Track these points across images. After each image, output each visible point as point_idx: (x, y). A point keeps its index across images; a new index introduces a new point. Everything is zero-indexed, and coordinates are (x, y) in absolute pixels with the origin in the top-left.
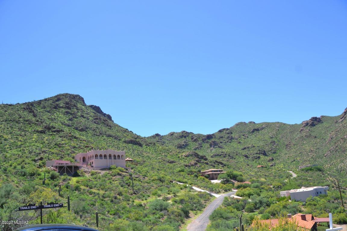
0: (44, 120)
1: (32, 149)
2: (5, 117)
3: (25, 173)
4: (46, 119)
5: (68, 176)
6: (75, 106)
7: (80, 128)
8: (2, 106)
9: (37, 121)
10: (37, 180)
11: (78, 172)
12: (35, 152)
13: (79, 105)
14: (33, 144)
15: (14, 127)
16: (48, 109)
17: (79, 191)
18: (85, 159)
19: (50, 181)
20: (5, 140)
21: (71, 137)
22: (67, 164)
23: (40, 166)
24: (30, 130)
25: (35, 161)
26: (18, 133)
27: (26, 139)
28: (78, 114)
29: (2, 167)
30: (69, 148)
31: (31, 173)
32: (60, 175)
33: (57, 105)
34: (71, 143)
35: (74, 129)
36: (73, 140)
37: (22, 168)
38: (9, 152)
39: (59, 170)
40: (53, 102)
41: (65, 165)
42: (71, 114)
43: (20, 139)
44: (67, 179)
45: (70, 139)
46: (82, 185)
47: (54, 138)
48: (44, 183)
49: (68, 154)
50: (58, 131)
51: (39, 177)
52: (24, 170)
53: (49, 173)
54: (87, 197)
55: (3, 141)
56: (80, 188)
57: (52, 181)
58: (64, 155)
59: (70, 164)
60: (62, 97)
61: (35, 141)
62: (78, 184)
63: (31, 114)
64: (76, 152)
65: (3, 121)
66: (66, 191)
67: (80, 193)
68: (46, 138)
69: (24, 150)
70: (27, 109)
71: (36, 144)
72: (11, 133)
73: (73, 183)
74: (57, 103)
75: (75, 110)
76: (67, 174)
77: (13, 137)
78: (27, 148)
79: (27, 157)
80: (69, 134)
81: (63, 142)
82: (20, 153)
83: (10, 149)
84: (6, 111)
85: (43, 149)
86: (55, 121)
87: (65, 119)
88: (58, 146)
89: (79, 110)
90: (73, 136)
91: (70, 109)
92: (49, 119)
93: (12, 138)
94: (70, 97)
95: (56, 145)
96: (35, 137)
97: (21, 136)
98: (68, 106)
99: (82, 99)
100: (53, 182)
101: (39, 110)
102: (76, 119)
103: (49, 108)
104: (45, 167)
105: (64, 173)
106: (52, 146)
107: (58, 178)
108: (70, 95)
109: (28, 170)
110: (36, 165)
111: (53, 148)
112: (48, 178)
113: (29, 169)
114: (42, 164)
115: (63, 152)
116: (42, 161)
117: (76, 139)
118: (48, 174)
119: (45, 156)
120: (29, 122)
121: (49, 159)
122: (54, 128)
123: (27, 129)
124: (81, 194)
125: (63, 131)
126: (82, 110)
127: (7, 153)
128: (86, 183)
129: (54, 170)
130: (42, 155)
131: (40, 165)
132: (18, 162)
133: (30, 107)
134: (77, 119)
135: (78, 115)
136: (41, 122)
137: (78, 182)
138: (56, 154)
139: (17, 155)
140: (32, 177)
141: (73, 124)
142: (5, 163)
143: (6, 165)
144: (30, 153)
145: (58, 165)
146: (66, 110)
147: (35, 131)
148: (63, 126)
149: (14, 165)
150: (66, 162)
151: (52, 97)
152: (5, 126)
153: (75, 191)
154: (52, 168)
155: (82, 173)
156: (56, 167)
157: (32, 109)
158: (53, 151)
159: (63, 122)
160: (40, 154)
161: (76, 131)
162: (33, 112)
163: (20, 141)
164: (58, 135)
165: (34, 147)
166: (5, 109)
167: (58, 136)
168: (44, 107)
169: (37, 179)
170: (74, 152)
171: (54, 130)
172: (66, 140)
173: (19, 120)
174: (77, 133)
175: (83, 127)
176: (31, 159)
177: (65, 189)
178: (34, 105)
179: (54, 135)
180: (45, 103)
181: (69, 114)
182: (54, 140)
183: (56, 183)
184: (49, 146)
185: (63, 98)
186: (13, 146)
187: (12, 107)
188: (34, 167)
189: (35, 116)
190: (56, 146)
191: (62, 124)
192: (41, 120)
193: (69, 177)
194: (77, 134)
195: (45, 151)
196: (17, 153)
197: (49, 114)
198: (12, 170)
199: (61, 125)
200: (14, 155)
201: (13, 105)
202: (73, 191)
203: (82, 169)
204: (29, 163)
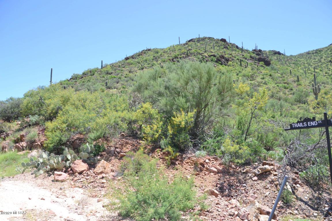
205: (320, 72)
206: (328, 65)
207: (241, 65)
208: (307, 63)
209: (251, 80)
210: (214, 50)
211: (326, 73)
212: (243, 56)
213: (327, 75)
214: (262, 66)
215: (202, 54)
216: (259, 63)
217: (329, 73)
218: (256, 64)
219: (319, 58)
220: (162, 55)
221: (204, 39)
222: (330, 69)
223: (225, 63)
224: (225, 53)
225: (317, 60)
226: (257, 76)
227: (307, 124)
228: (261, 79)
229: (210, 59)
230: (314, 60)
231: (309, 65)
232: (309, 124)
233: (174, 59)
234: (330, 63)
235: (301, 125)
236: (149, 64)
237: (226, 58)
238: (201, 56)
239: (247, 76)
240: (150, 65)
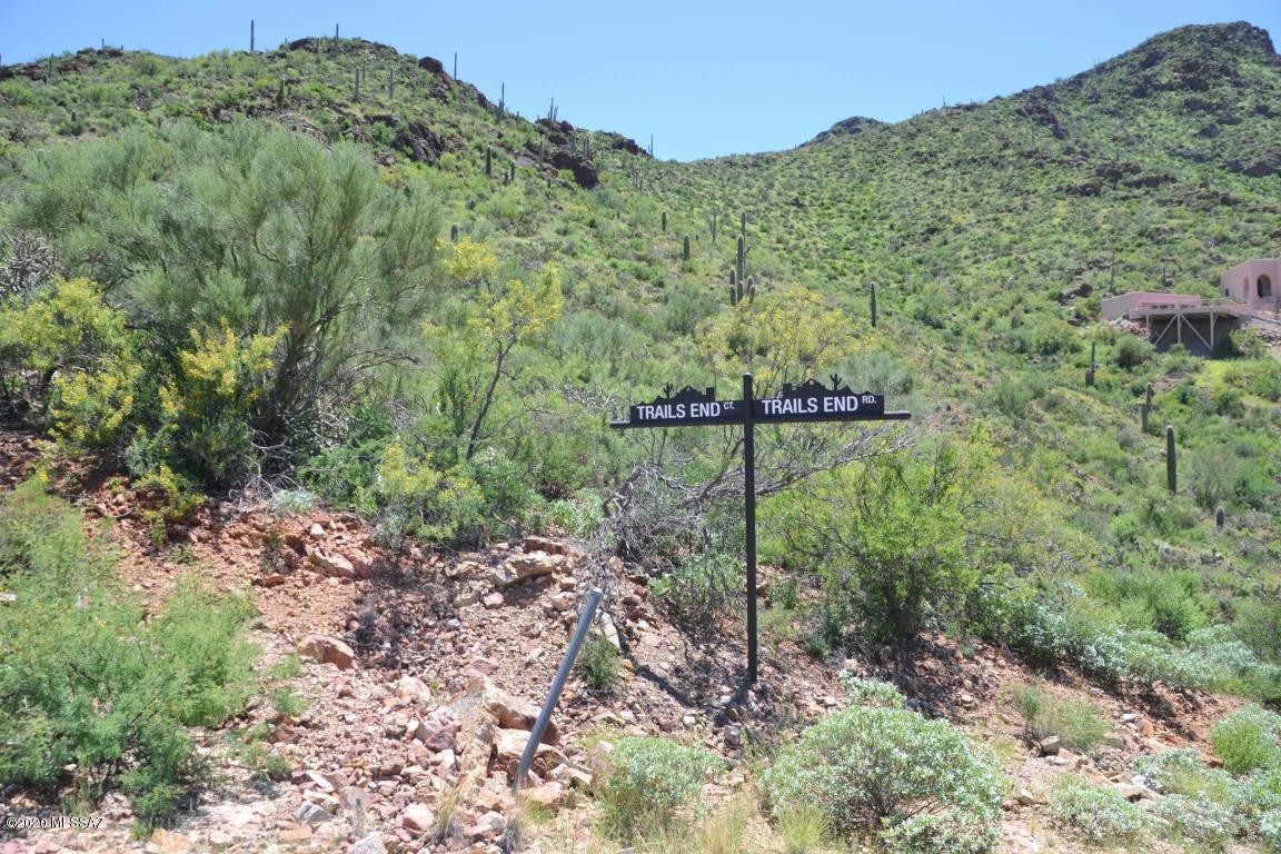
0: (1097, 146)
1: (1050, 256)
2: (955, 151)
3: (1023, 343)
4: (1104, 141)
5: (1191, 355)
6: (1224, 70)
7: (1252, 164)
8: (944, 114)
9: (1069, 151)
10: (1066, 369)
11: (1235, 336)
12: (1061, 269)
13: (1246, 68)
14: (1054, 238)
15: (986, 181)
16: (1111, 104)
17: (1234, 416)
18: (1269, 287)
19: (1114, 372)
20: (958, 230)
21: (1205, 202)
22: (1183, 306)
23: (1079, 320)
24: (1042, 189)
25: (1061, 299)
26: (1000, 202)
27: (1029, 223)
28: (1240, 105)
29: (947, 322)
30: (1199, 244)
31: (1046, 344)
32: (1155, 350)
33: (1147, 80)
34: (1208, 225)
35: (1223, 168)
36: (1216, 213)
37: (1015, 324)
38: (972, 270)
39: (1152, 330)
40: (1131, 73)
41: (1178, 312)
42: (1209, 108)
43: (1006, 223)
44: (1185, 368)
45: (1203, 209)
46: (1251, 394)
47: (1135, 208)
48: (1090, 380)
49: (1195, 270)
50: (1153, 183)
51: (1076, 358)
52: (1018, 332)
53: (1113, 342)
54: (1267, 442)
55: (951, 233)
56: (1242, 405)
57: (1123, 374)
58: (1174, 272)
59: (1199, 309)
60: (1167, 44)
61: (1060, 225)
62: (1233, 390)
63: (1047, 129)
64: (1230, 258)
65: (949, 165)
66: (1177, 412)
67: (1239, 425)
68: (1105, 211)
69: (1023, 262)
70: (1031, 112)
71: (1065, 238)
72: (975, 205)
73: (1210, 385)
74: (1148, 72)
75: (1228, 90)
76: (1187, 348)
77: (982, 218)
78: (1032, 255)
79: (1031, 287)
80: (1197, 189)
81: (1173, 223)
82: (1007, 273)
83: (976, 262)
84: (955, 130)
85: (1093, 255)
86: (1141, 148)
87: (1184, 133)
88: (1152, 238)
89: (1247, 85)
90: (1216, 194)
91: (1205, 88)
92: (1115, 139)
93: (979, 222)
94: (1201, 39)
95: (1141, 234)
96: (1061, 210)
97: (1010, 211)
98: (1194, 77)
99: (1263, 37)
100: (1127, 376)
101: (1076, 110)
102: (1229, 128)
103: (1113, 99)
104: (1097, 321)
105: (1176, 342)
106: (1125, 239)
107: (1147, 362)
108: (1205, 29)
109: (1034, 331)
110: (1063, 314)
111: (1131, 247)
112: (1108, 363)
113: (1038, 329)
114: (1086, 311)
115: (1174, 261)
116: (1085, 300)
117: (1229, 205)
118: (1110, 347)
119: (1098, 281)
120: (1038, 159)
121: (1112, 291)
122: (1136, 170)
123: (1030, 187)
124: (1243, 429)
125: (1174, 180)
126: (1258, 83)
127: (964, 274)
128: (1269, 386)
129: (1133, 331)
130: (1087, 277)
131: (1078, 316)
132: (1000, 305)
133: (1039, 105)
134: (1238, 127)
135: (1242, 108)
136: (1083, 154)
137: (1229, 380)
138: (1141, 270)
139: (999, 282)
140: (1050, 358)
141: (1218, 150)
142: (956, 310)
143: (961, 317)
144: (1044, 271)
145: (1149, 312)
146: (1187, 96)
147: (1059, 189)
148: (1177, 163)
149: (985, 316)
150: (1183, 299)
151: (1126, 54)
152: (954, 181)
153: (1215, 417)
154: (1126, 323)
155: (1253, 343)
156: (1142, 320)
157: (1046, 111)
158: (1130, 259)
159: (1173, 146)
160: (1079, 272)
161: (1231, 176)
162: (1053, 121)
163: (1009, 228)
164: (1152, 196)
165: (1057, 247)
166: (952, 122)
167: (1151, 201)
168: (1096, 98)
169: (1067, 366)
170: (1220, 261)
171: (1136, 178)
172: (1187, 214)
173: (1000, 157)
174: (1235, 184)
175: (1264, 158)
176: (1046, 293)
177: (1176, 404)
178: (1057, 95)
179: (1135, 197)
180: (1100, 81)
181: (1202, 111)
182: (1135, 217)
183: (1138, 381)
184: (1114, 241)
185: (1171, 49)
186: (984, 248)
187: (976, 113)
188: (1056, 322)
189: (1059, 134)
190: (1144, 240)
191: (1172, 154)
192: (1085, 146)
193: (1193, 360)
194: (1237, 187)
195: (1098, 261)
196: (998, 273)
197: (1118, 122)
198: (981, 333)
199: (1165, 157)
200: (987, 280)
201: (979, 107)
202: (1208, 413)
203: (1255, 327)
204: (1039, 309)
205: (761, 234)
206: (788, 212)
207: (488, 170)
208: (722, 198)
209: (518, 234)
210: (391, 97)
211: (779, 242)
212: (500, 136)
213: (780, 246)
214: (565, 185)
215: (340, 105)
216: (556, 174)
217: (787, 243)
218: (544, 174)
219: (762, 183)
220: (171, 86)
221: (355, 47)
222: (792, 227)
223: (427, 154)
224: (432, 115)
225: (755, 191)
226: (544, 221)
227: (688, 410)
228: (558, 232)
229: (370, 131)
230: (746, 190)
231: (730, 204)
232: (693, 410)
233: (222, 111)
234: (793, 208)
235: (665, 412)
236: (107, 116)
237: (434, 135)
238: (334, 116)
239: (506, 215)
240: (113, 118)
